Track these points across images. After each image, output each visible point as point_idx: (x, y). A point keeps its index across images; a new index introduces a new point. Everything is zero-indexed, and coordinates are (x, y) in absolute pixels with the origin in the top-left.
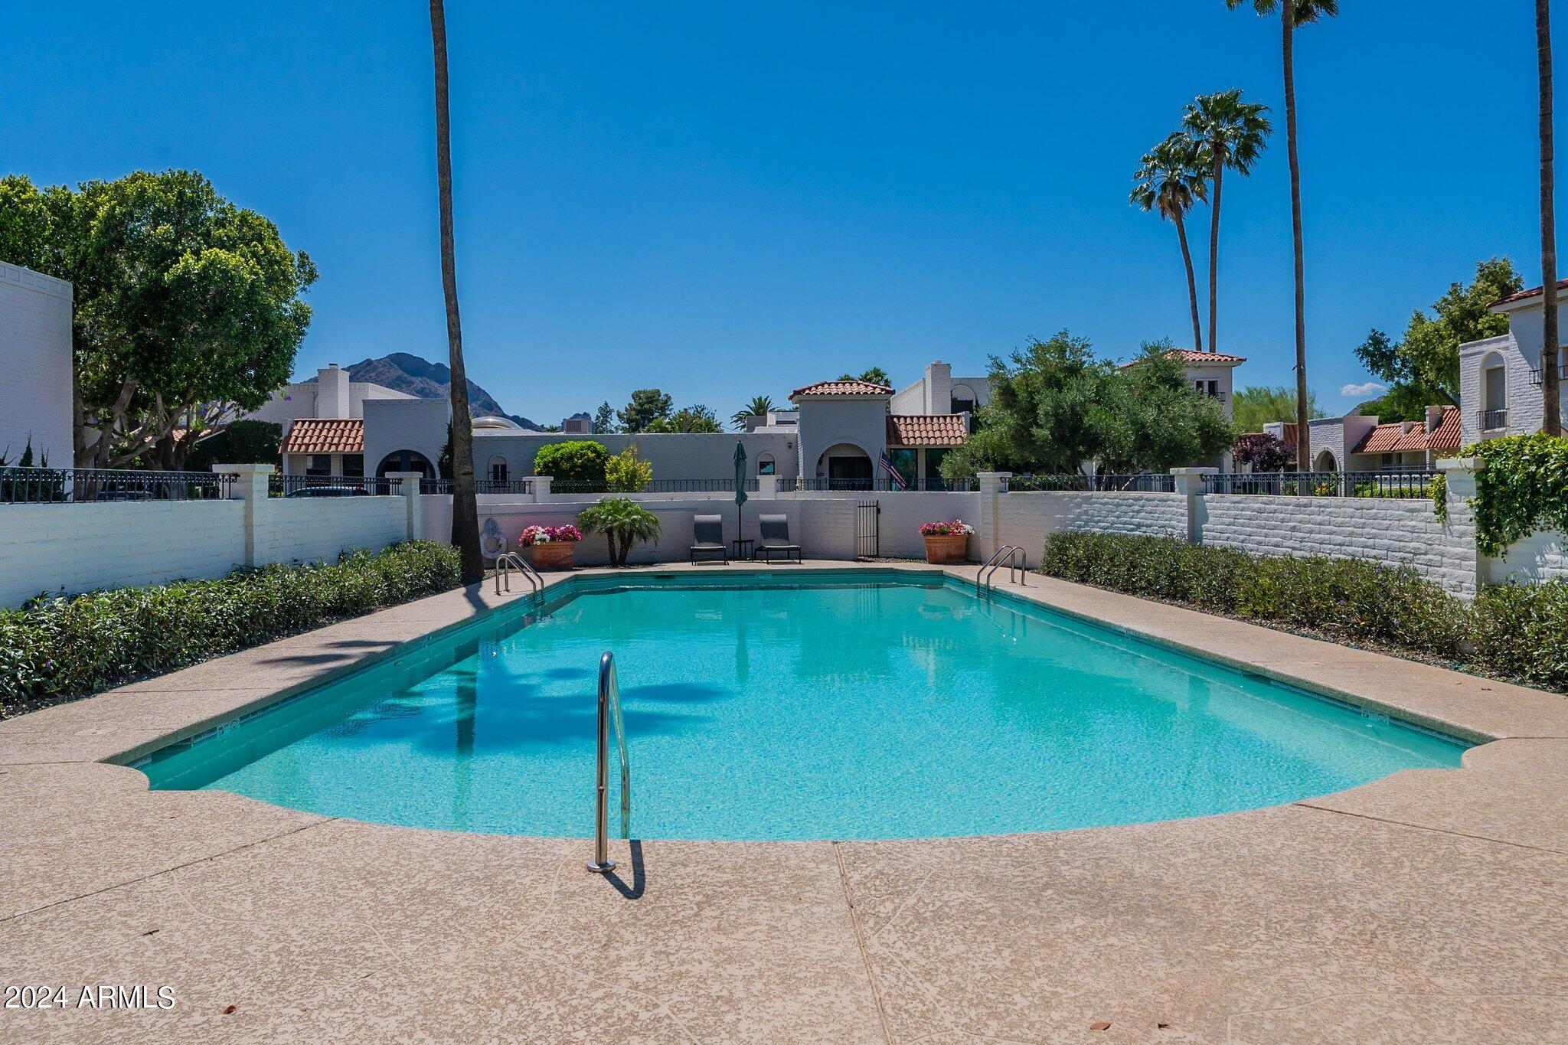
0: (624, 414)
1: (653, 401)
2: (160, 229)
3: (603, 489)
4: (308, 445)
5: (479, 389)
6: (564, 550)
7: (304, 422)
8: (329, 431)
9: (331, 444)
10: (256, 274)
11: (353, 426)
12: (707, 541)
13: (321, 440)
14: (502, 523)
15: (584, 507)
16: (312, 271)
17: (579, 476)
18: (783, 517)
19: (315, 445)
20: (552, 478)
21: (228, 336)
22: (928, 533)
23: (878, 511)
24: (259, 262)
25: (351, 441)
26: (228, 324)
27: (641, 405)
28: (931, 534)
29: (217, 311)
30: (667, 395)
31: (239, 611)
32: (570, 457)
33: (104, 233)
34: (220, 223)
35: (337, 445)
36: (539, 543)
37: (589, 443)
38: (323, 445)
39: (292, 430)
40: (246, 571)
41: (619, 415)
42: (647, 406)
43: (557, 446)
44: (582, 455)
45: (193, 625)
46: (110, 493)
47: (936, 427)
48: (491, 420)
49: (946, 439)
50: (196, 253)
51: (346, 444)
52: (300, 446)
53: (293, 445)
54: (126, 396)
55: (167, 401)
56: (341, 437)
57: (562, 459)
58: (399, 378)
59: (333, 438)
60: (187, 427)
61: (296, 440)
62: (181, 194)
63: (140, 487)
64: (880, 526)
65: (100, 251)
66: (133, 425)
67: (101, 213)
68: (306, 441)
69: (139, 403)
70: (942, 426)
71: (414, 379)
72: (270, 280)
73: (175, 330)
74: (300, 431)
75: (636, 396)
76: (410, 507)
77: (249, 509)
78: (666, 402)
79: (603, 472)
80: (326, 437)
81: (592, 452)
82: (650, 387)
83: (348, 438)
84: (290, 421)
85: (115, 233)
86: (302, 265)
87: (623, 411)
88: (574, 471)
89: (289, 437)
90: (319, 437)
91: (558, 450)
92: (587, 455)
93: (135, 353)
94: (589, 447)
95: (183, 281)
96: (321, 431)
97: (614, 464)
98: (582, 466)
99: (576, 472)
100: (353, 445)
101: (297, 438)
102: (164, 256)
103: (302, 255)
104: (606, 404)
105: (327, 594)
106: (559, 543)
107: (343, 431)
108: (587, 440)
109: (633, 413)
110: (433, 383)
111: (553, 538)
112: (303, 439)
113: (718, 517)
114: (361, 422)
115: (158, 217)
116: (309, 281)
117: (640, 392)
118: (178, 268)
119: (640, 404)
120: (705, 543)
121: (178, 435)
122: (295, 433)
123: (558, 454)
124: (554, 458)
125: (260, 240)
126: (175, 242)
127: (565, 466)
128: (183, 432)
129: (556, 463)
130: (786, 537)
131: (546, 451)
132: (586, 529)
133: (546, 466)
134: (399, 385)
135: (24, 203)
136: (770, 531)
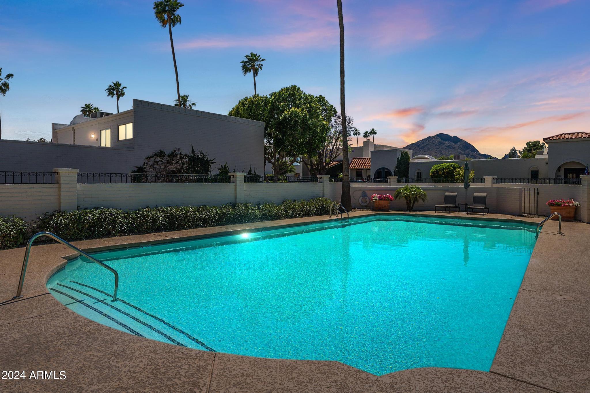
0: (522, 152)
1: (536, 146)
2: (282, 104)
3: (453, 181)
4: (355, 166)
6: (384, 203)
7: (355, 159)
8: (362, 161)
9: (362, 166)
10: (305, 114)
11: (369, 160)
12: (448, 203)
13: (359, 165)
14: (368, 193)
17: (446, 176)
19: (357, 166)
20: (397, 177)
22: (551, 204)
23: (538, 193)
24: (307, 110)
25: (368, 165)
28: (552, 205)
32: (443, 169)
33: (270, 107)
34: (299, 100)
35: (364, 166)
36: (374, 201)
37: (452, 164)
38: (360, 166)
39: (352, 162)
41: (519, 151)
42: (533, 148)
43: (439, 165)
44: (448, 169)
50: (289, 109)
51: (366, 166)
52: (353, 166)
53: (351, 166)
56: (365, 164)
57: (439, 170)
58: (440, 142)
59: (363, 164)
61: (352, 165)
62: (290, 92)
64: (539, 200)
68: (355, 165)
74: (354, 162)
75: (528, 144)
77: (236, 186)
79: (454, 175)
80: (361, 164)
81: (452, 167)
82: (535, 140)
83: (367, 164)
84: (352, 158)
85: (272, 107)
87: (521, 150)
88: (444, 174)
89: (350, 164)
90: (359, 164)
91: (439, 167)
92: (450, 168)
94: (451, 165)
95: (285, 119)
96: (360, 162)
97: (458, 172)
98: (447, 172)
99: (445, 175)
100: (368, 166)
101: (353, 164)
104: (514, 148)
106: (383, 201)
107: (366, 161)
108: (451, 163)
109: (526, 150)
110: (452, 143)
111: (380, 199)
113: (455, 194)
114: (370, 158)
115: (284, 100)
117: (530, 142)
118: (283, 115)
119: (529, 147)
120: (449, 204)
122: (352, 163)
124: (436, 170)
125: (310, 103)
126: (285, 107)
127: (440, 173)
129: (437, 172)
130: (485, 203)
131: (434, 167)
132: (397, 196)
133: (433, 173)
134: (440, 145)
135: (255, 101)
136: (477, 200)
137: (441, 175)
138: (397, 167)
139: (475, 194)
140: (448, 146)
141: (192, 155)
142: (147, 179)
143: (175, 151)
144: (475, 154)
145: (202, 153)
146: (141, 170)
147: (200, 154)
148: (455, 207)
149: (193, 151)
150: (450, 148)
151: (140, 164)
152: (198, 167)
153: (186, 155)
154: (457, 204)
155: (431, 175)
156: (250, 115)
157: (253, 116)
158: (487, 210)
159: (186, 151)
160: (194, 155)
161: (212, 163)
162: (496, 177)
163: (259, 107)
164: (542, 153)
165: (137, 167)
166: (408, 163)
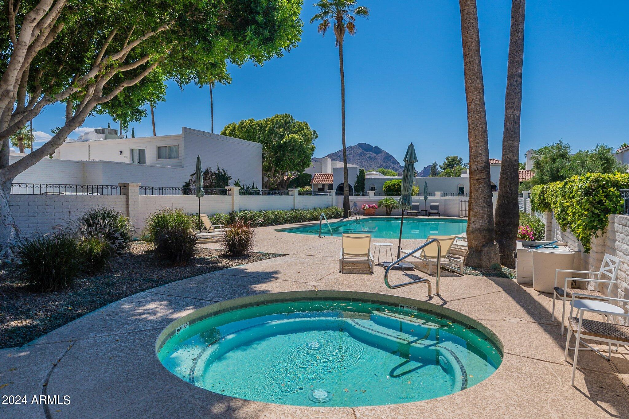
1: (454, 161)
2: (281, 130)
4: (318, 181)
5: (391, 156)
6: (372, 211)
7: (317, 174)
9: (324, 181)
10: (302, 140)
11: (330, 175)
14: (358, 203)
15: (380, 200)
16: (317, 135)
17: (397, 191)
18: (437, 204)
19: (320, 181)
21: (295, 156)
24: (302, 136)
26: (295, 153)
27: (449, 162)
29: (293, 149)
30: (460, 158)
31: (291, 217)
32: (394, 185)
33: (269, 132)
34: (294, 127)
35: (326, 181)
36: (366, 209)
37: (401, 180)
38: (322, 181)
39: (314, 177)
40: (293, 210)
41: (440, 167)
42: (451, 163)
43: (390, 181)
44: (398, 184)
45: (283, 218)
46: (269, 194)
47: (524, 175)
48: (375, 173)
49: (527, 179)
50: (288, 135)
51: (328, 181)
53: (314, 181)
54: (273, 170)
55: (282, 171)
58: (361, 153)
59: (325, 179)
60: (288, 176)
62: (285, 120)
63: (276, 193)
65: (268, 136)
66: (275, 177)
67: (269, 126)
69: (276, 171)
70: (527, 174)
71: (367, 153)
72: (305, 141)
73: (283, 155)
74: (316, 177)
75: (447, 159)
76: (332, 199)
77: (294, 197)
78: (460, 161)
80: (323, 178)
82: (453, 155)
83: (329, 179)
84: (314, 174)
85: (272, 132)
86: (314, 134)
87: (442, 165)
89: (313, 179)
93: (275, 160)
94: (400, 182)
95: (285, 143)
98: (396, 187)
101: (315, 179)
102: (282, 137)
103: (314, 131)
104: (435, 162)
105: (309, 216)
106: (371, 209)
107: (328, 177)
109: (446, 165)
110: (374, 154)
111: (369, 208)
112: (317, 179)
113: (418, 204)
115: (281, 127)
116: (316, 138)
117: (449, 157)
118: (284, 140)
120: (414, 211)
121: (285, 178)
123: (390, 184)
125: (303, 130)
126: (284, 133)
127: (392, 188)
128: (287, 177)
129: (389, 187)
130: (438, 210)
131: (387, 183)
132: (379, 206)
133: (386, 188)
134: (361, 155)
135: (253, 125)
136: (433, 207)
137: (393, 190)
138: (356, 183)
139: (432, 204)
140: (369, 157)
141: (218, 172)
142: (192, 192)
143: (208, 169)
144: (396, 166)
145: (224, 171)
146: (188, 185)
147: (222, 172)
148: (419, 213)
149: (218, 169)
150: (371, 159)
151: (187, 181)
152: (221, 182)
153: (214, 172)
154: (420, 210)
155: (384, 190)
156: (247, 136)
157: (250, 137)
158: (438, 214)
159: (214, 170)
160: (219, 172)
161: (230, 179)
162: (443, 192)
163: (256, 130)
164: (466, 173)
165: (186, 183)
166: (364, 179)
